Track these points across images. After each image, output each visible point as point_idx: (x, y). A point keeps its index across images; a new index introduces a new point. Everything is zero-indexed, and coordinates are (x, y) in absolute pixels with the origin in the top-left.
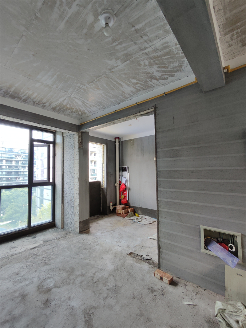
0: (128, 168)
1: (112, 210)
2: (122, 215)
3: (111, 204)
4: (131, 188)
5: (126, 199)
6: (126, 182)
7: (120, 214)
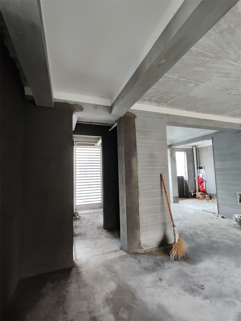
0: (204, 166)
1: (193, 195)
2: (201, 199)
3: (192, 191)
4: (207, 180)
5: (204, 188)
6: (203, 177)
7: (199, 198)
